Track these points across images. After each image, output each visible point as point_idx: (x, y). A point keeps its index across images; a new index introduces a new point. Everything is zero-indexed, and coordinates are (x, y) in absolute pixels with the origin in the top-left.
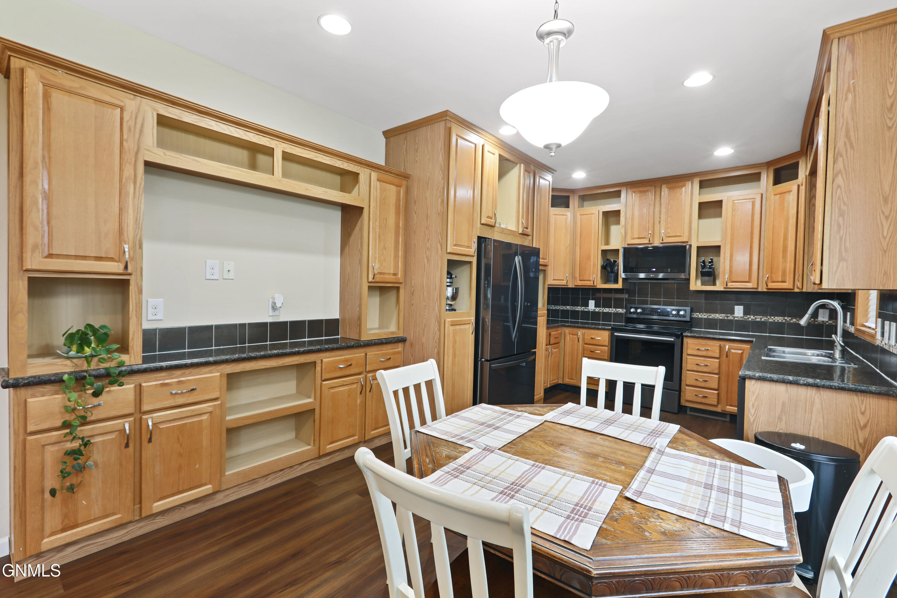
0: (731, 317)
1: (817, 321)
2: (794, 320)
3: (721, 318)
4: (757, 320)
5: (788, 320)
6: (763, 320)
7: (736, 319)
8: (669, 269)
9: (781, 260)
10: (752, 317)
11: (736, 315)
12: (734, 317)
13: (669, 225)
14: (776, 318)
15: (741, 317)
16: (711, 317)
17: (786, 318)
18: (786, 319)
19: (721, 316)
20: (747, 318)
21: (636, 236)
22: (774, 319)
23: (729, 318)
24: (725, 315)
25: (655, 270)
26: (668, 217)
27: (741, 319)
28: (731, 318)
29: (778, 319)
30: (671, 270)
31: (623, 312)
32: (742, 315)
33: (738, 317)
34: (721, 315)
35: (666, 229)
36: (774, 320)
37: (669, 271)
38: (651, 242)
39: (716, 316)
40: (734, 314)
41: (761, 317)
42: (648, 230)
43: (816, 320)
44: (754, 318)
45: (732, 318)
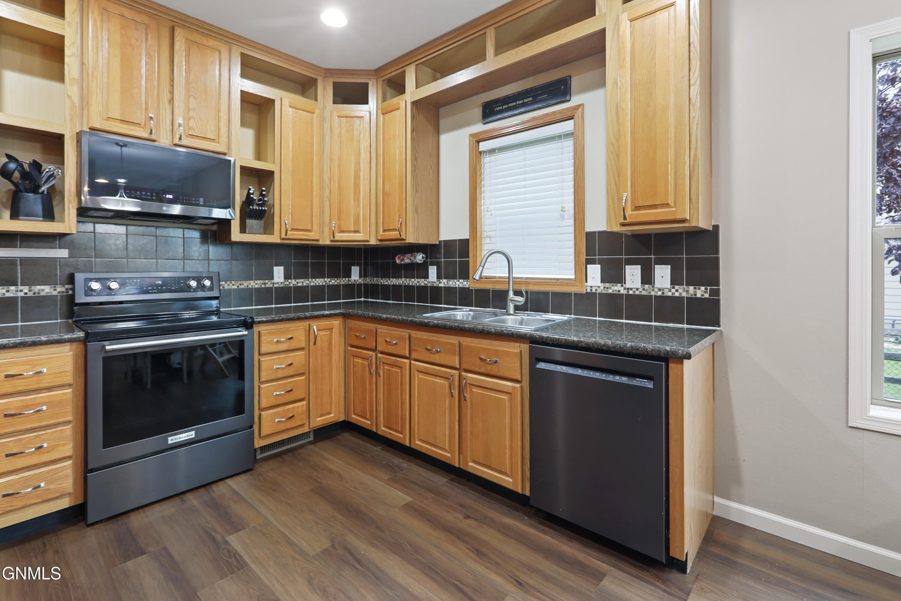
0: (269, 283)
1: (350, 281)
2: (333, 281)
3: (257, 286)
4: (299, 285)
5: (328, 282)
6: (305, 284)
7: (275, 286)
8: (201, 200)
9: (352, 203)
10: (294, 281)
11: (276, 280)
12: (273, 283)
13: (191, 114)
14: (317, 280)
15: (282, 283)
16: (243, 287)
17: (326, 279)
18: (326, 281)
19: (256, 284)
20: (288, 283)
21: (117, 116)
22: (315, 282)
23: (267, 286)
24: (261, 281)
25: (171, 197)
26: (189, 97)
27: (282, 285)
28: (269, 285)
29: (319, 282)
30: (205, 202)
31: (55, 293)
32: (282, 279)
33: (278, 283)
34: (256, 282)
35: (188, 119)
36: (316, 284)
37: (201, 203)
38: (153, 137)
39: (250, 284)
40: (273, 279)
41: (303, 280)
42: (146, 109)
43: (350, 279)
44: (295, 283)
45: (271, 286)
